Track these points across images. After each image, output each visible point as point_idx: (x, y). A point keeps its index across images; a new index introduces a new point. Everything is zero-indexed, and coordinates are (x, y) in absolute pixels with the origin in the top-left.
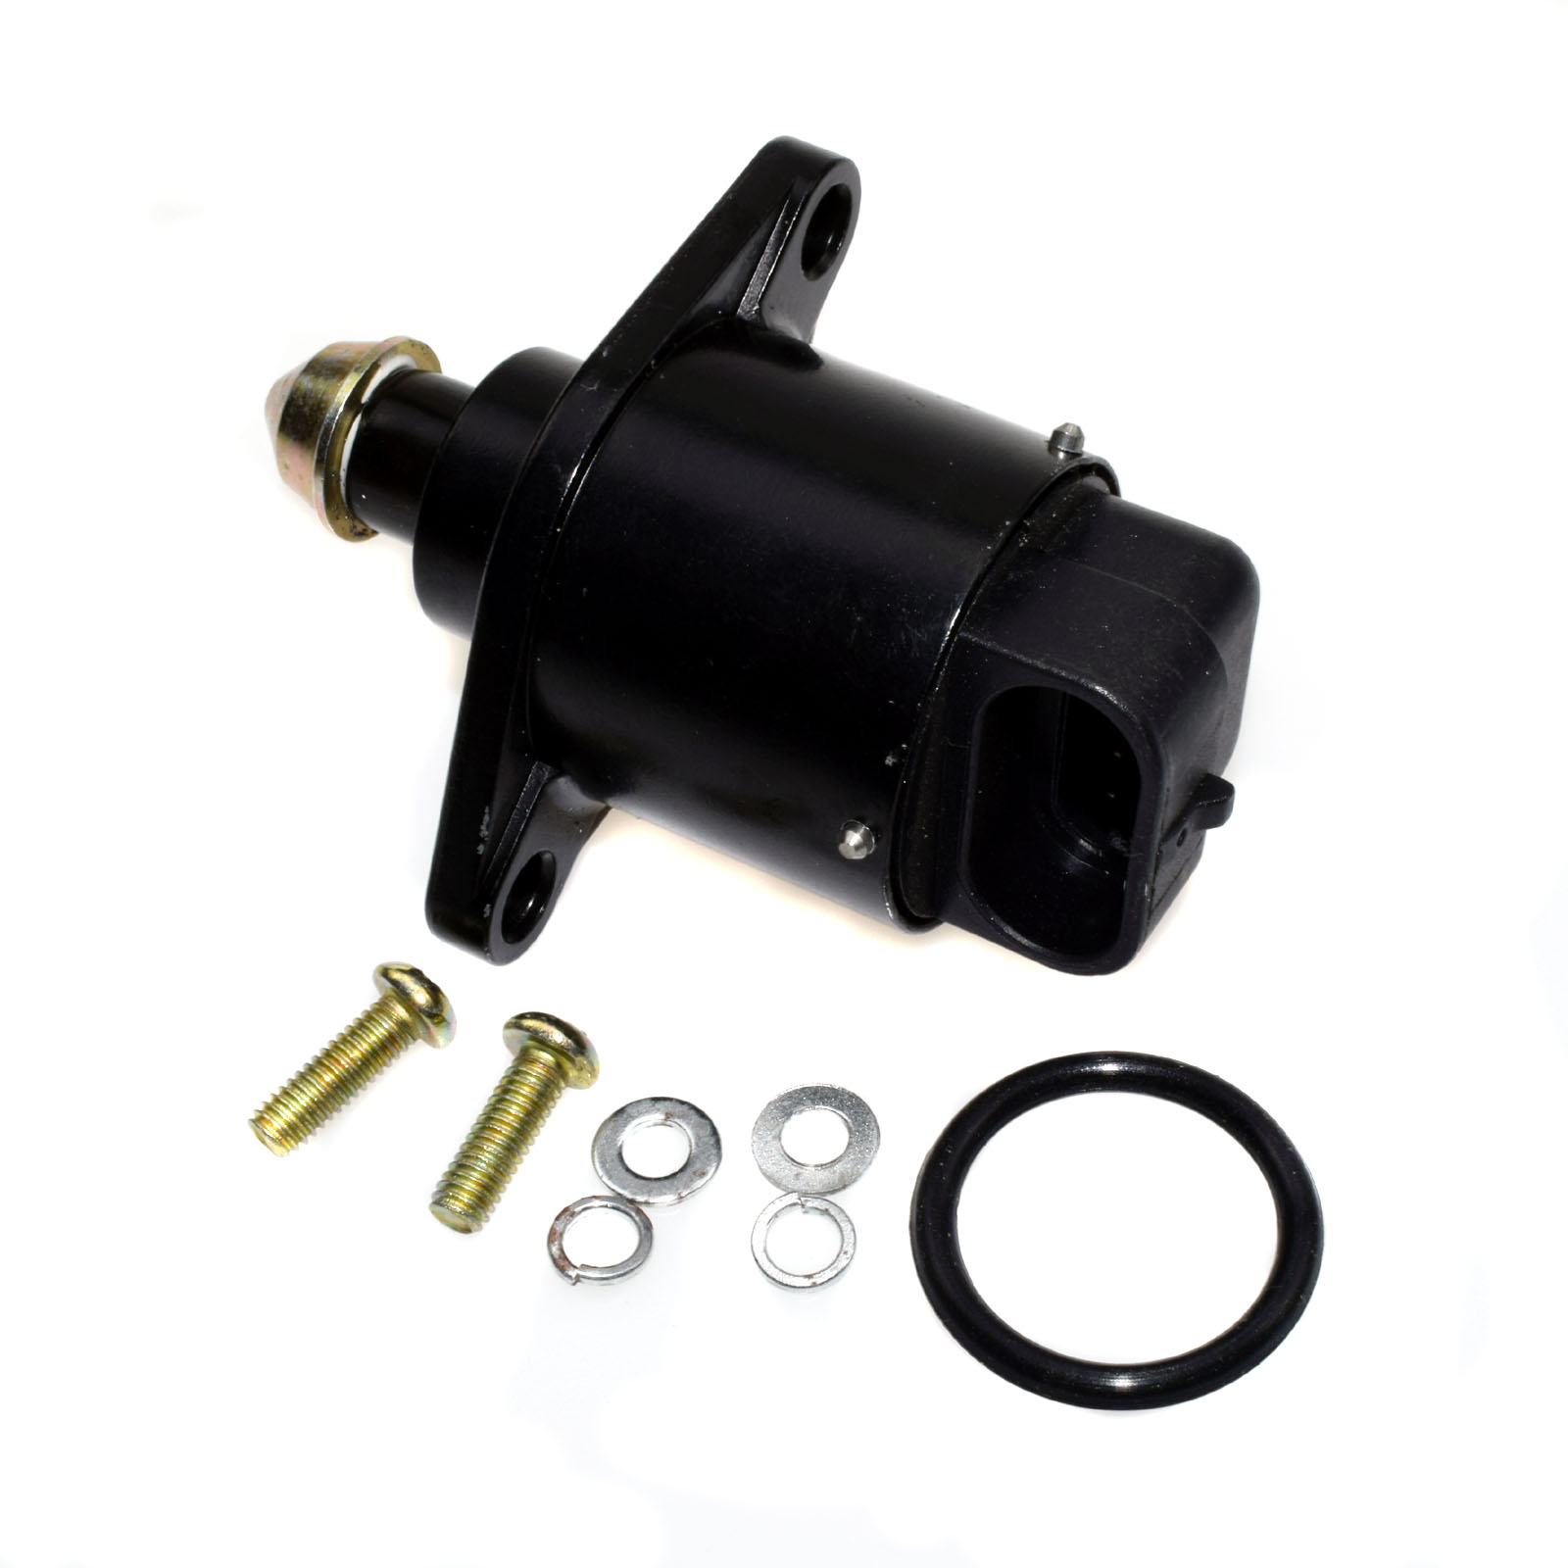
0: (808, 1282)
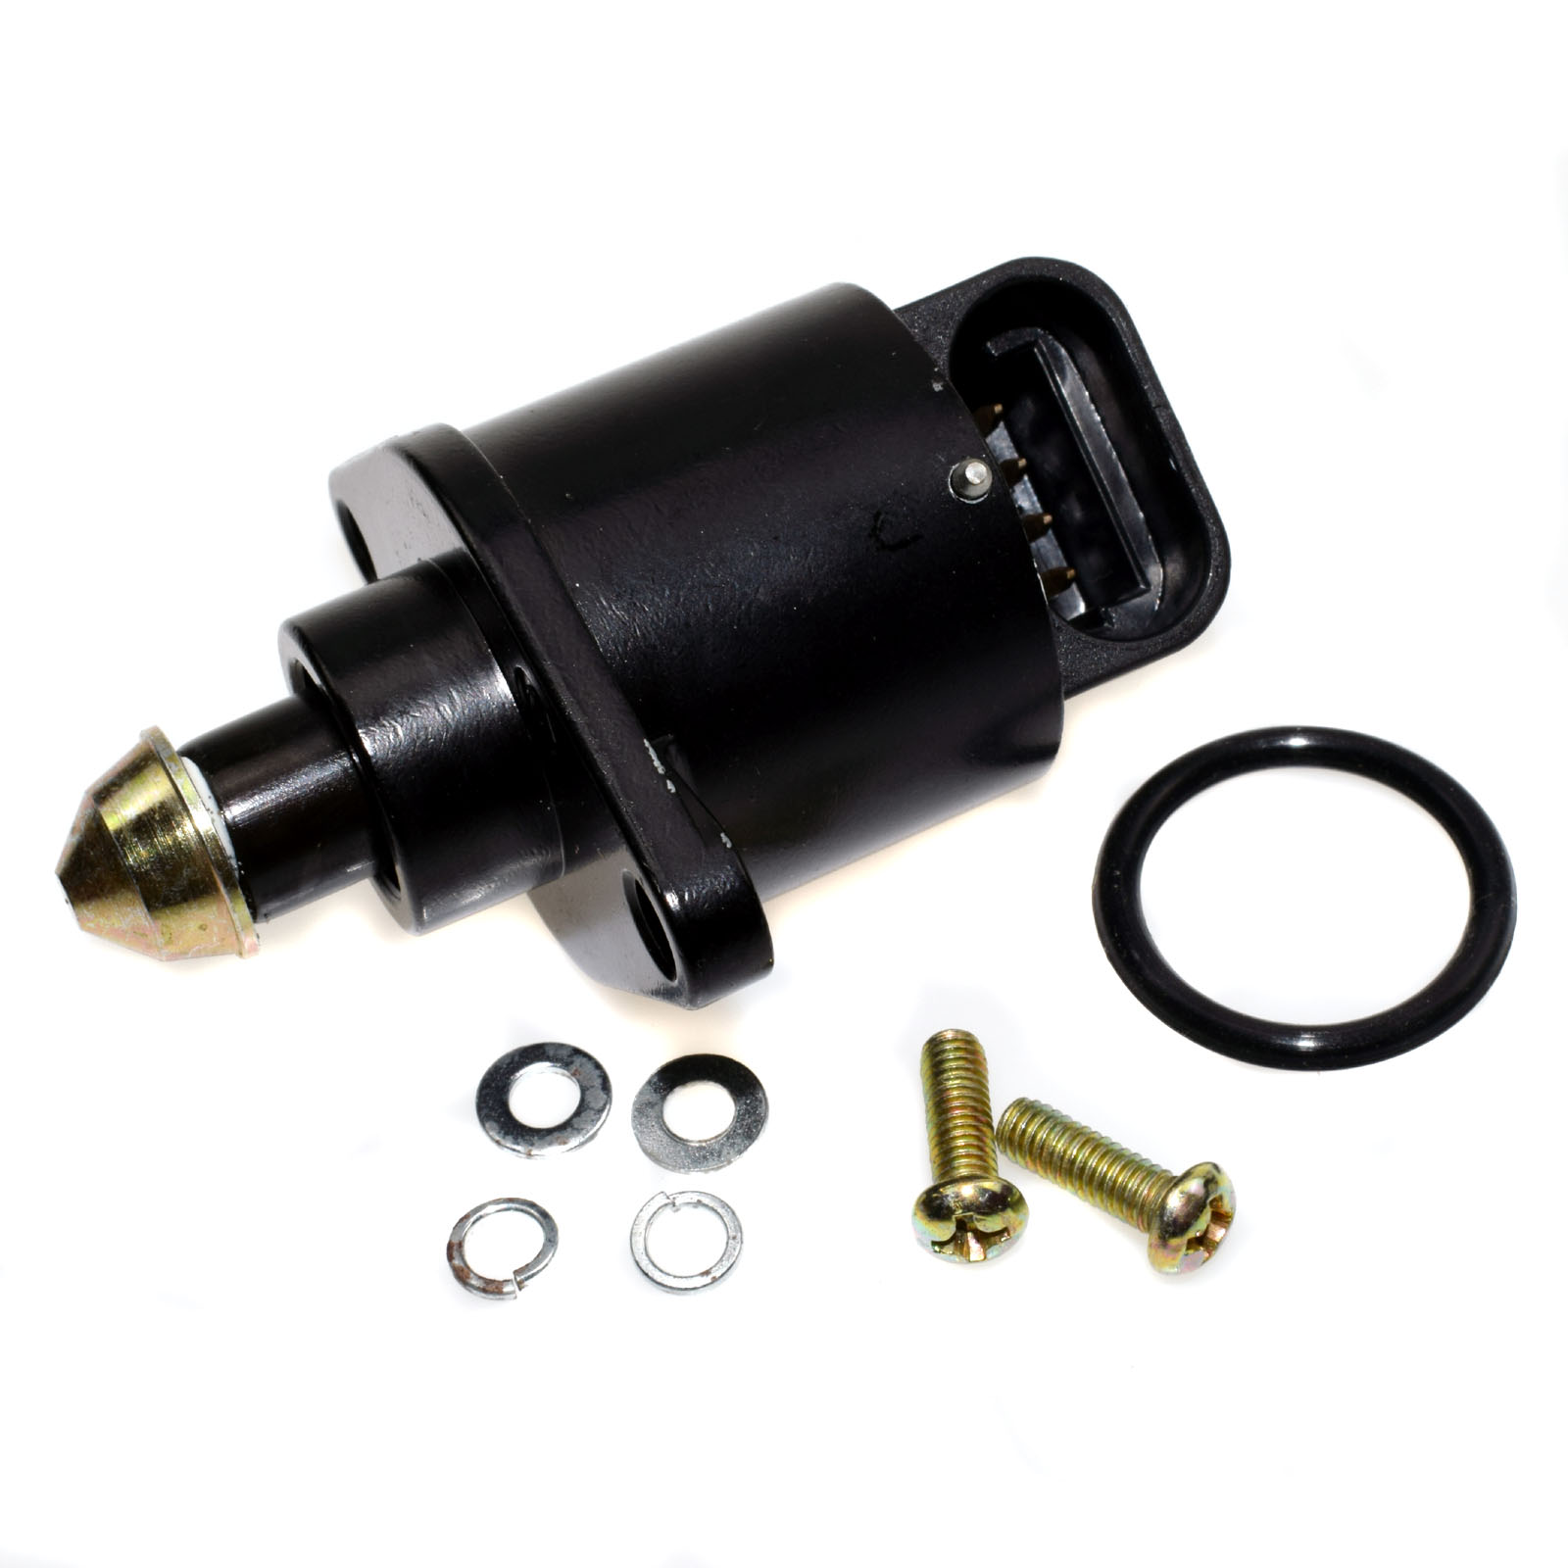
0: (707, 1279)
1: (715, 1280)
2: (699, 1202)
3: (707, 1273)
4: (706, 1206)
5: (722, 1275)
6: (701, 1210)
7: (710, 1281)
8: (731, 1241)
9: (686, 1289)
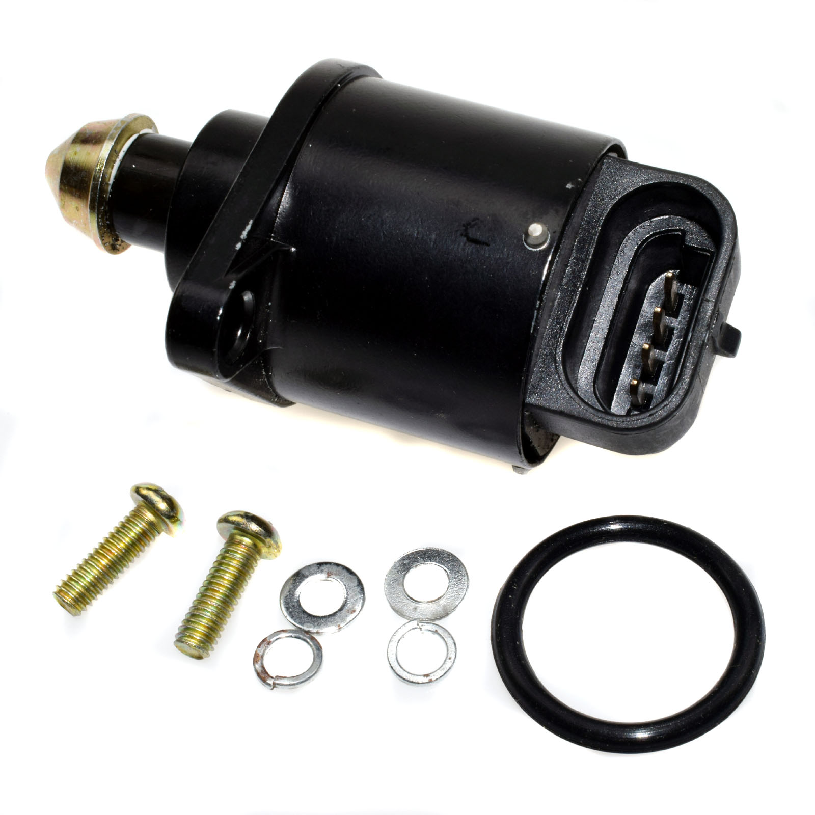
0: (426, 680)
1: (431, 681)
2: (436, 631)
3: (427, 676)
4: (439, 634)
5: (436, 679)
6: (436, 636)
7: (427, 681)
8: (448, 660)
9: (413, 682)
